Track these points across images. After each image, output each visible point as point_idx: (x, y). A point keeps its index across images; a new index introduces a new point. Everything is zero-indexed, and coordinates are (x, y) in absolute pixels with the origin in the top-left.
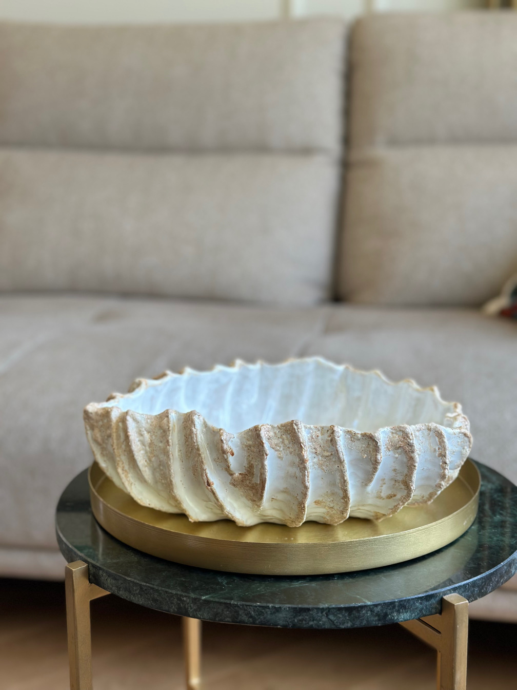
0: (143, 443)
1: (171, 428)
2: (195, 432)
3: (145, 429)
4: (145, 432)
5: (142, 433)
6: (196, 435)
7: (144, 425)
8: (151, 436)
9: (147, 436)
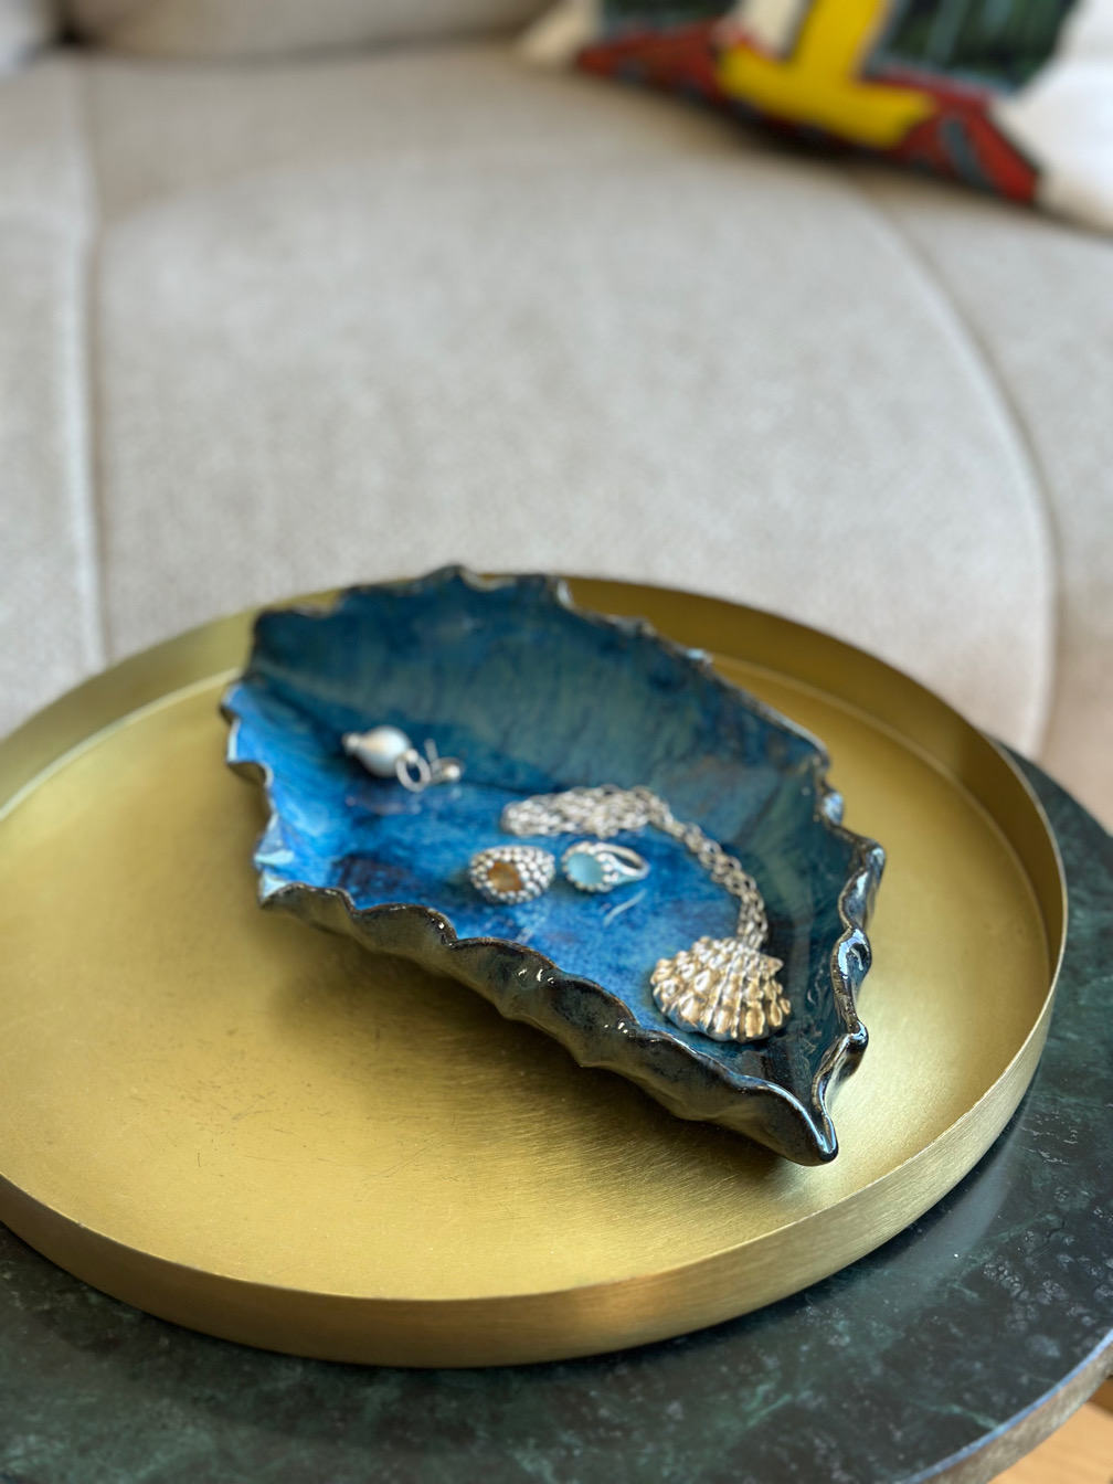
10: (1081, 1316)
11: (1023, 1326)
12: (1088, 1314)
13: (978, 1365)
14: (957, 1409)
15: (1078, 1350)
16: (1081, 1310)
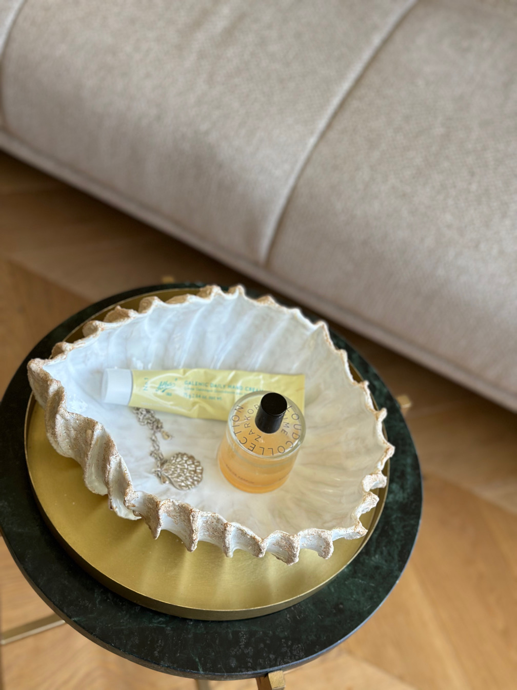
0: (68, 435)
1: (92, 446)
2: (108, 469)
3: (73, 428)
4: (72, 429)
5: (69, 429)
6: (109, 472)
7: (72, 424)
8: (77, 434)
9: (73, 433)
10: (249, 662)
11: (233, 653)
12: (251, 664)
13: (213, 654)
14: (197, 660)
15: (239, 669)
16: (251, 661)
